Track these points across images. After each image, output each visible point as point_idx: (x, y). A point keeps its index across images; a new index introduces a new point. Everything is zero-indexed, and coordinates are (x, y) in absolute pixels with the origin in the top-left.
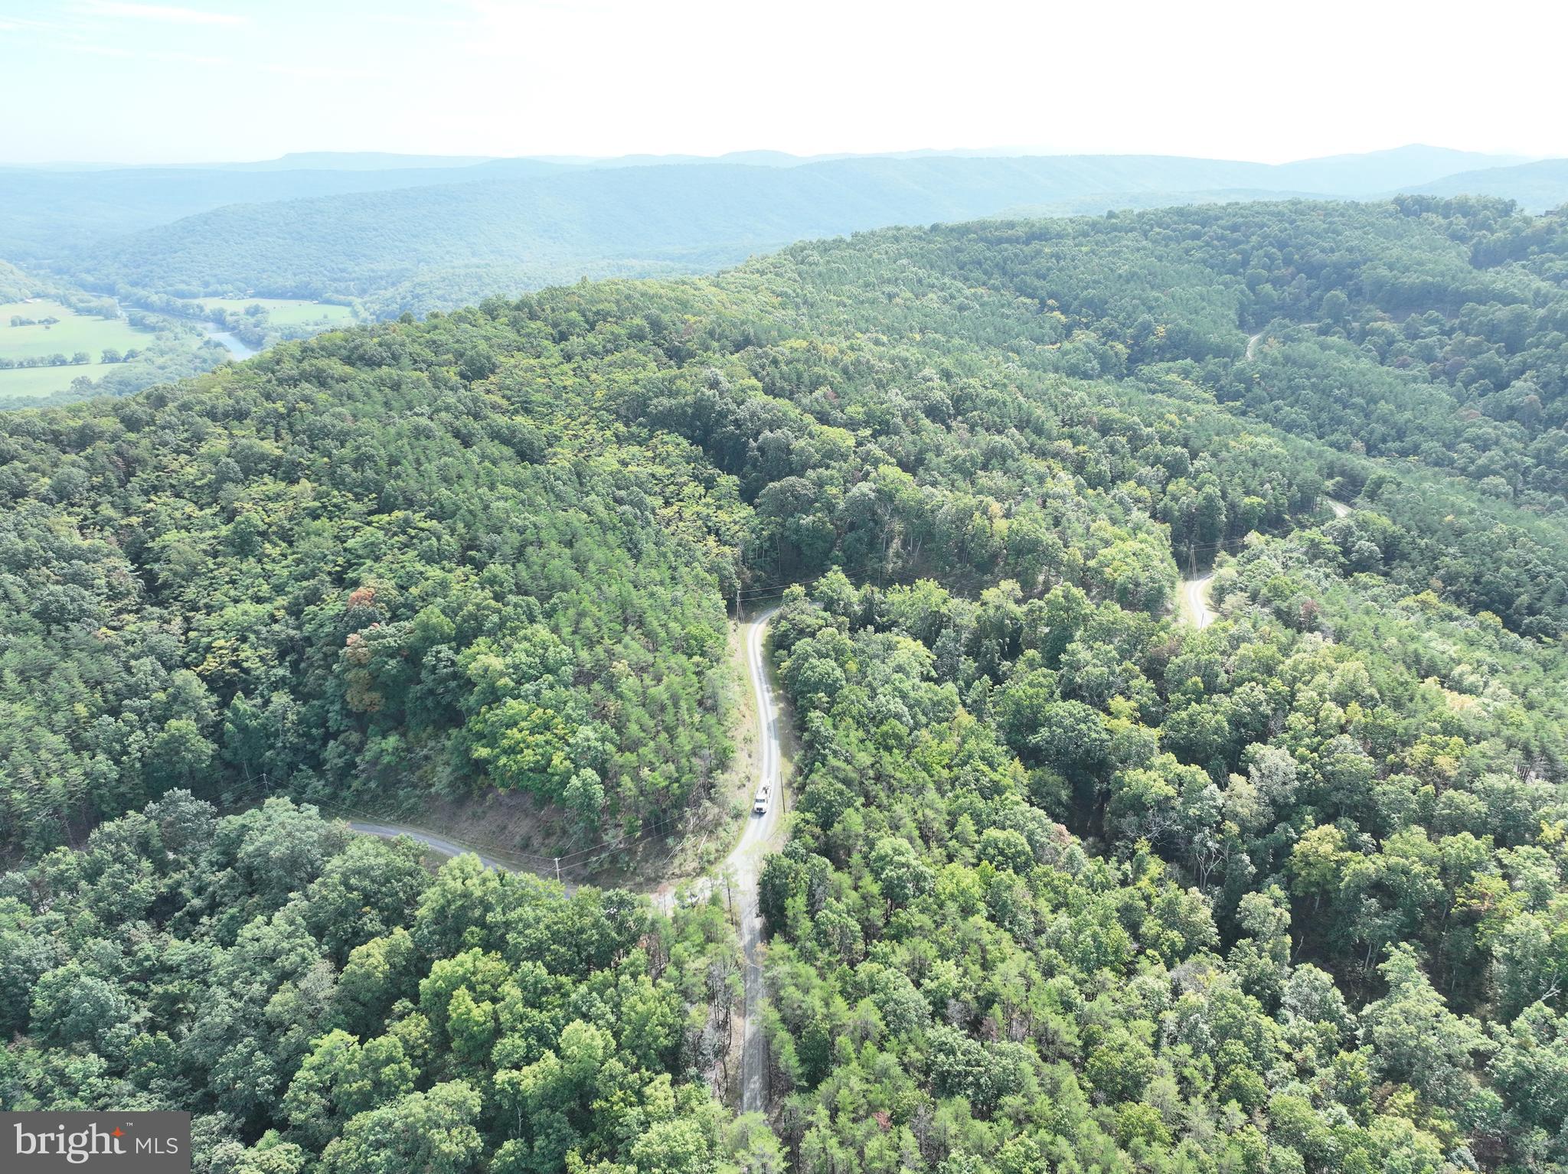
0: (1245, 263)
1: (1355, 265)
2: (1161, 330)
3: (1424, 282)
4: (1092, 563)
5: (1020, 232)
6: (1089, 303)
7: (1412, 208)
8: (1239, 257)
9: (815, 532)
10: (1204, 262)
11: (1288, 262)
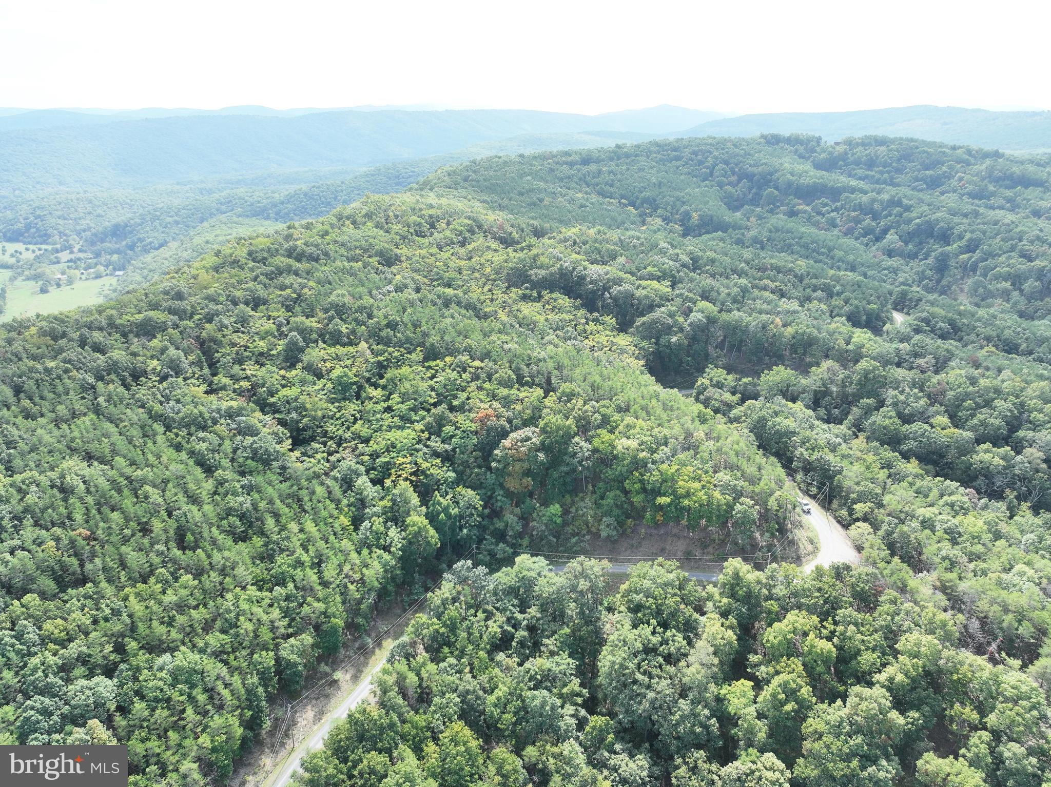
0: (711, 174)
1: (771, 174)
2: (695, 216)
3: (814, 182)
4: (851, 347)
5: (577, 158)
6: (646, 201)
7: (773, 141)
8: (708, 171)
9: (679, 345)
10: (689, 173)
11: (734, 173)
